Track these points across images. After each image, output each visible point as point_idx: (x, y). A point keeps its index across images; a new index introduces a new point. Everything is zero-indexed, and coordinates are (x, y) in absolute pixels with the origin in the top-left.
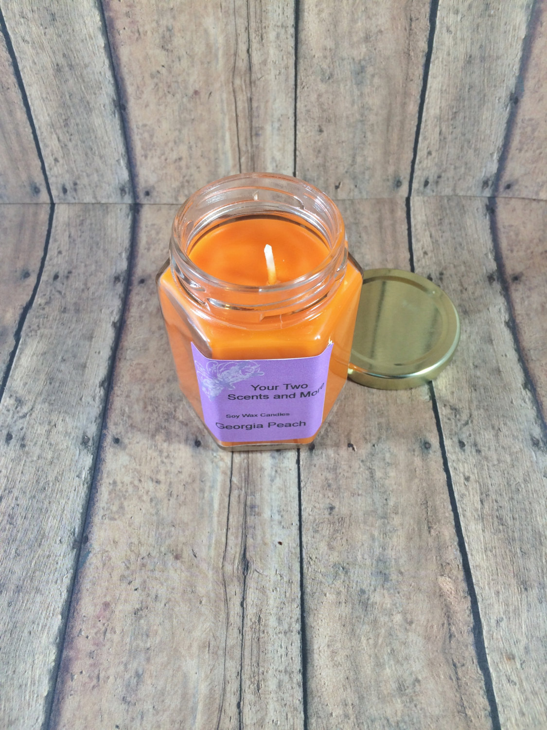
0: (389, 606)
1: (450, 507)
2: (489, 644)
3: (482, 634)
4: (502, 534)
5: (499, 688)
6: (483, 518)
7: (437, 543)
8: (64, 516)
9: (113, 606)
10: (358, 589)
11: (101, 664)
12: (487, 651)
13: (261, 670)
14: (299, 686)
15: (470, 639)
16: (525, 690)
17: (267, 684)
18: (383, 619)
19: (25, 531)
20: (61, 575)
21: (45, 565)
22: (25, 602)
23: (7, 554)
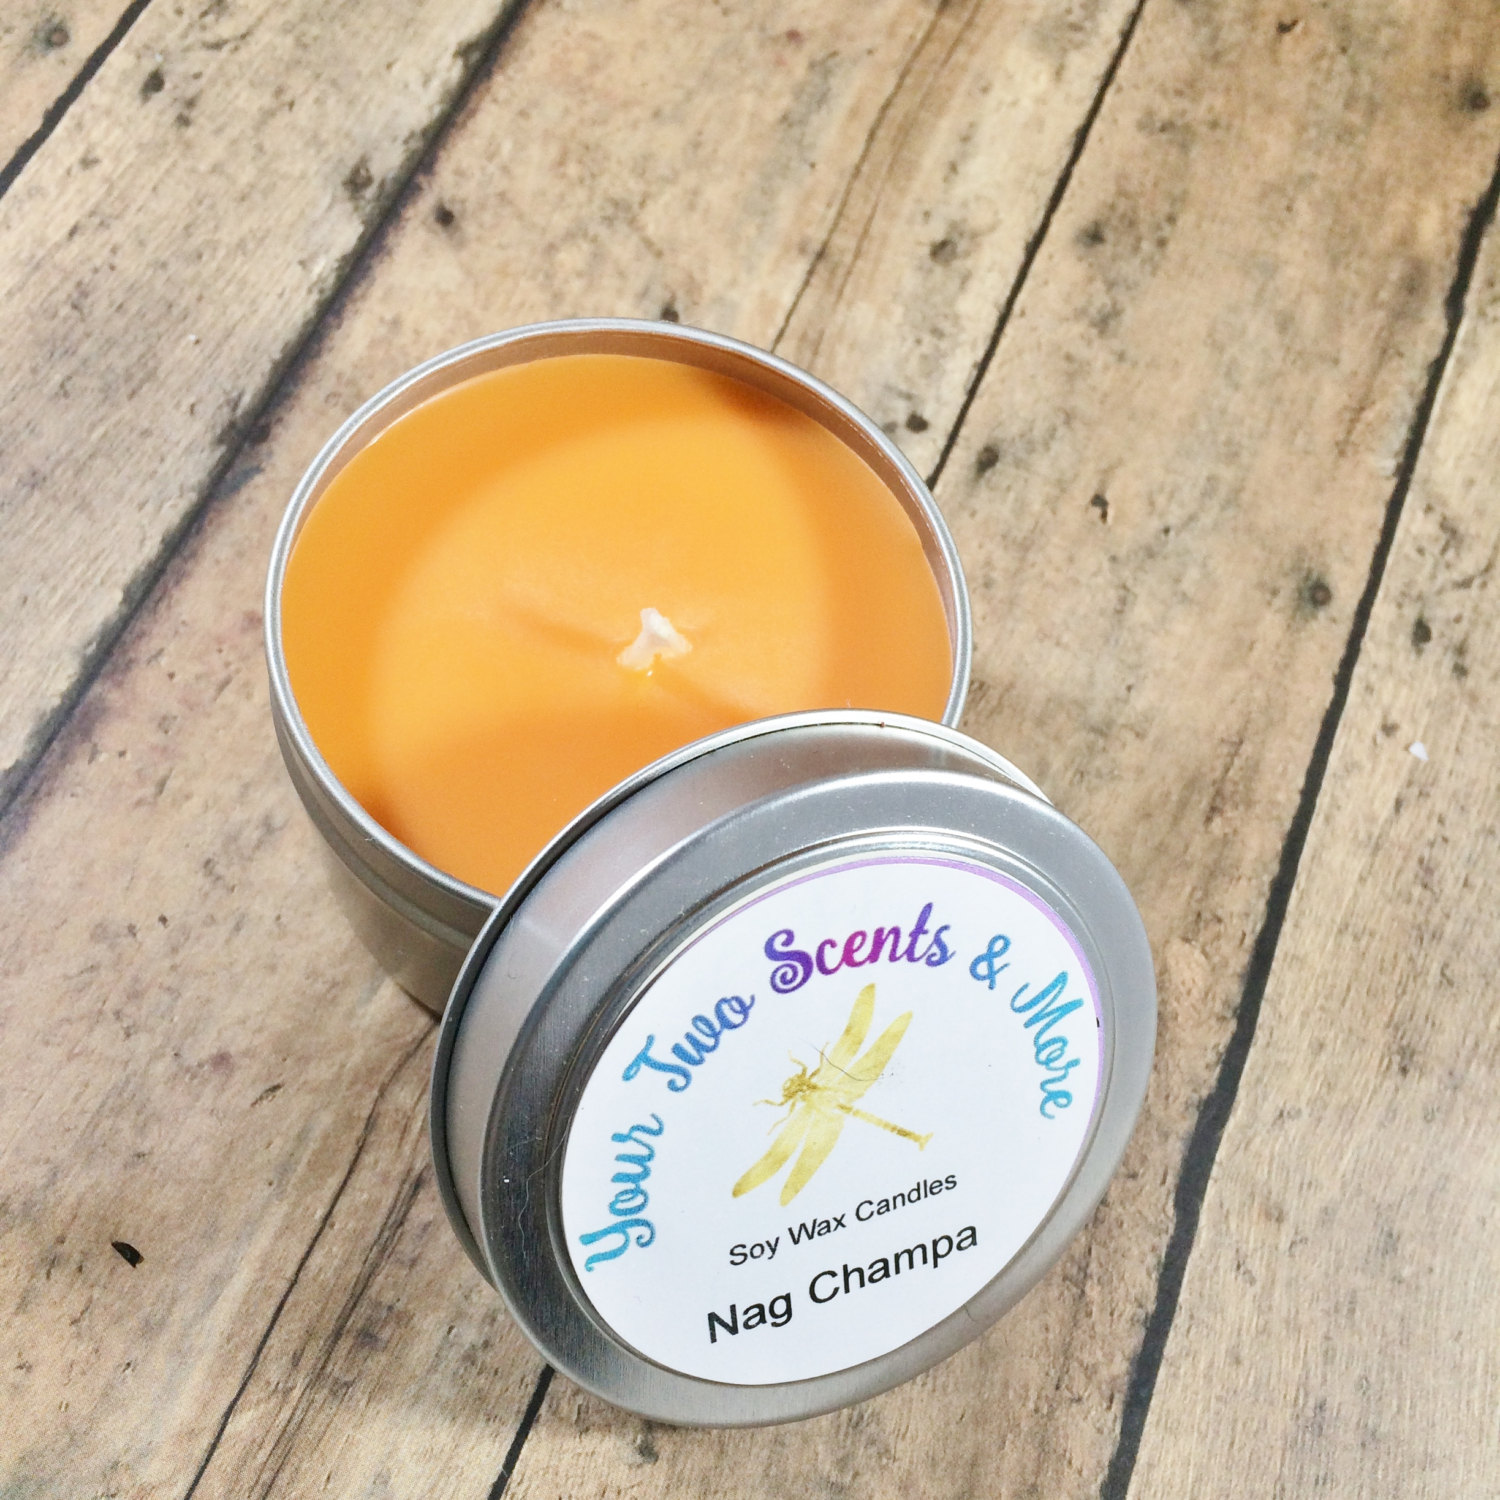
1: (1300, 782)
2: (1230, 1157)
3: (1223, 1125)
4: (1412, 907)
5: (1204, 1270)
6: (1377, 848)
7: (1214, 855)
11: (183, 756)
12: (1215, 1171)
15: (1186, 1125)
16: (1270, 1308)
19: (107, 341)
20: (160, 493)
21: (128, 449)
22: (41, 520)
23: (38, 379)
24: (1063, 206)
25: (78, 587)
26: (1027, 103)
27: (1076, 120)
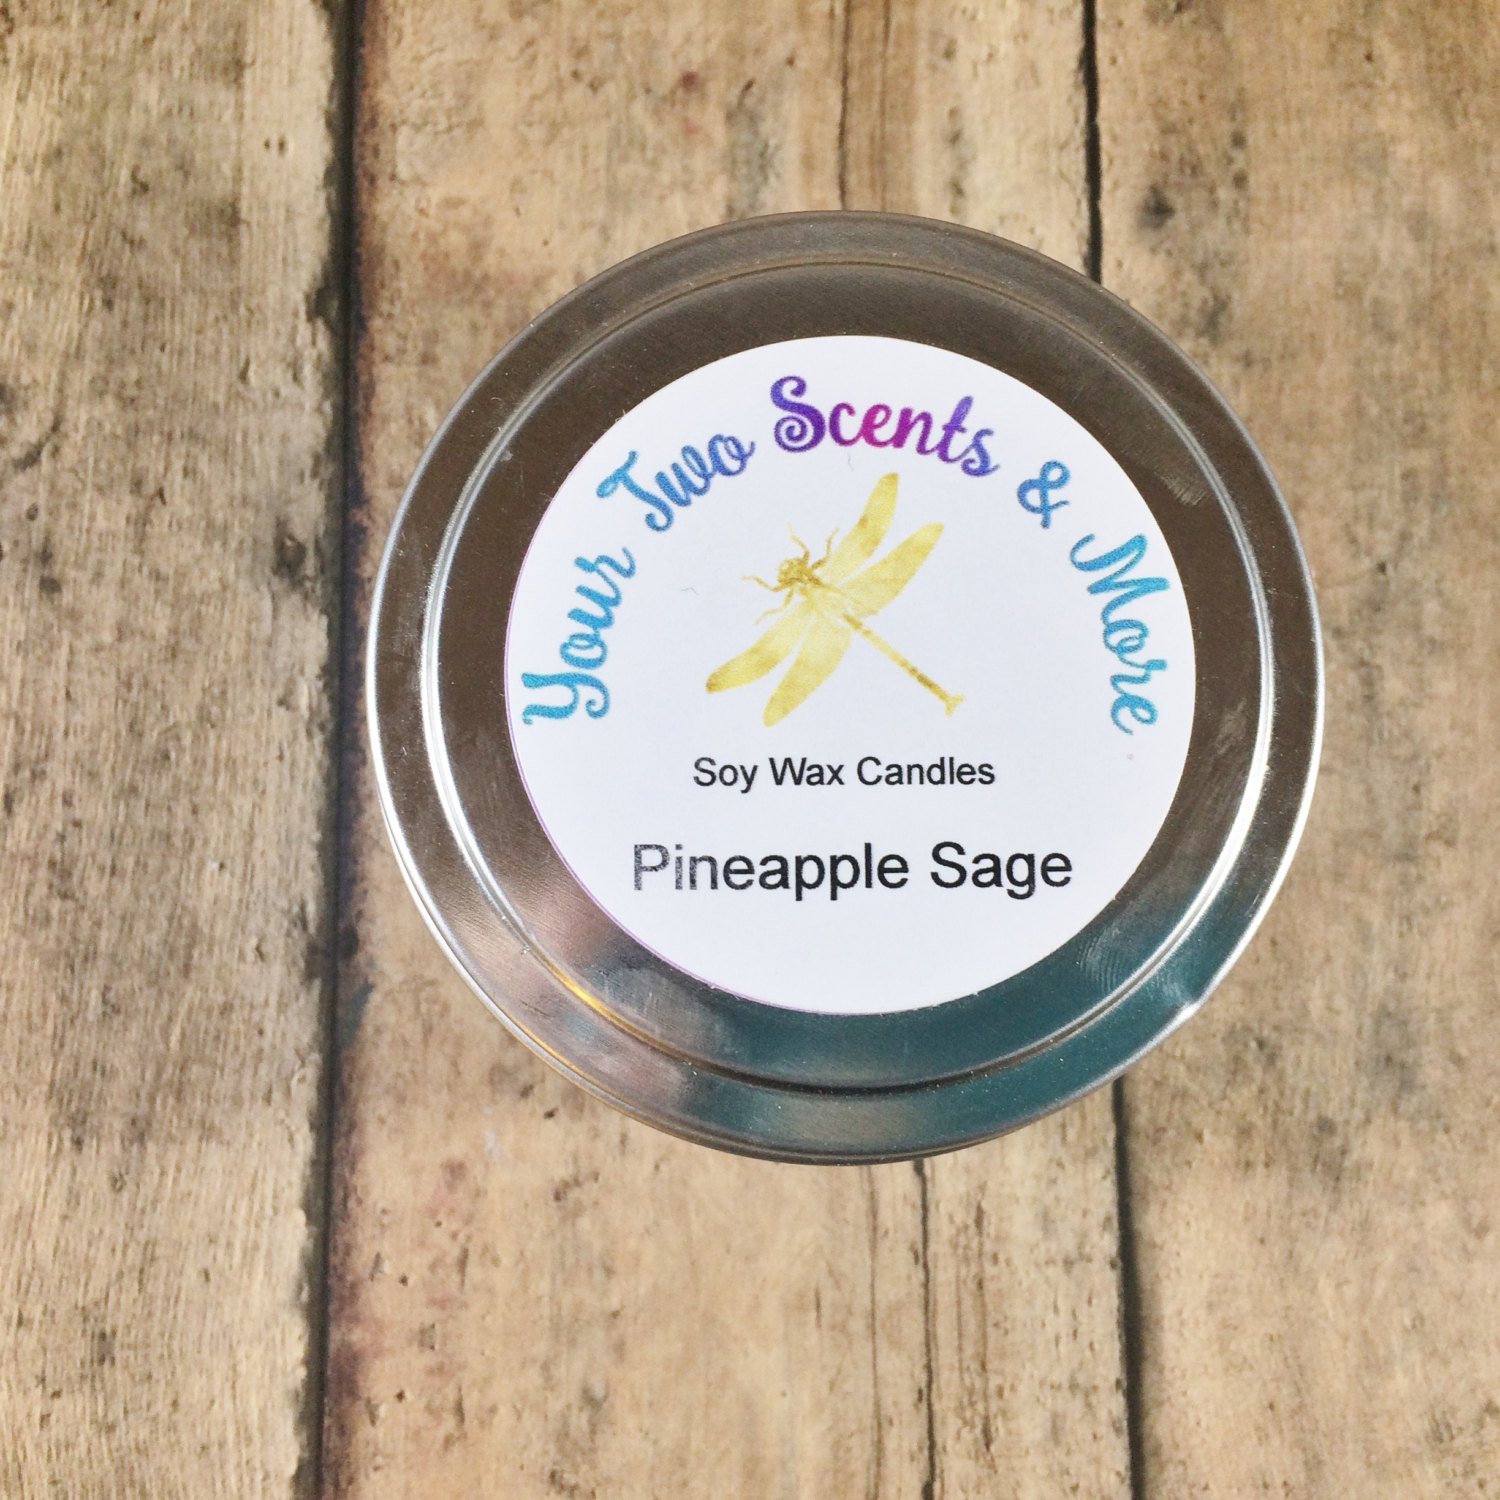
0: (1411, 1173)
8: (256, 857)
9: (476, 1171)
10: (1312, 1116)
11: (462, 1367)
13: (994, 1381)
14: (1118, 1431)
17: (1013, 1425)
18: (1392, 1219)
19: (123, 919)
20: (279, 1073)
21: (217, 1038)
22: (171, 1172)
23: (75, 1007)
24: (1106, 183)
25: (253, 1229)
26: (1005, 47)
27: (1074, 48)
